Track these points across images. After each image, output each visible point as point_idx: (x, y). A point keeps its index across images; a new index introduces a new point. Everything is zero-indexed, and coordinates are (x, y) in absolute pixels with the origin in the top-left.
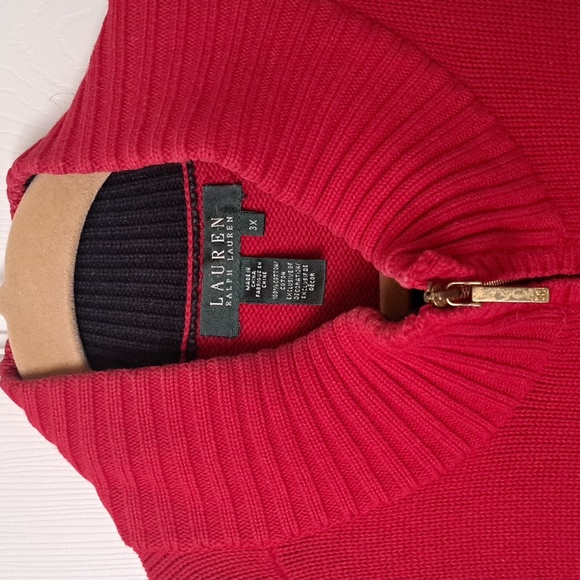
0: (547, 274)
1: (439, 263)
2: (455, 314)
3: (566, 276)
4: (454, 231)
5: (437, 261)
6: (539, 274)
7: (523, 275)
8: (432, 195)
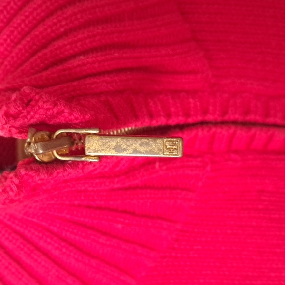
0: (190, 121)
1: (40, 103)
2: (65, 170)
3: (211, 123)
4: (78, 66)
5: (37, 101)
6: (181, 120)
7: (162, 121)
8: (55, 24)
